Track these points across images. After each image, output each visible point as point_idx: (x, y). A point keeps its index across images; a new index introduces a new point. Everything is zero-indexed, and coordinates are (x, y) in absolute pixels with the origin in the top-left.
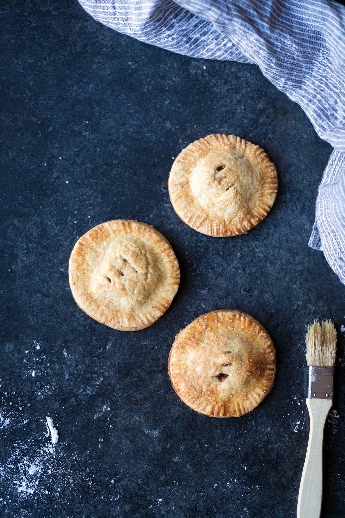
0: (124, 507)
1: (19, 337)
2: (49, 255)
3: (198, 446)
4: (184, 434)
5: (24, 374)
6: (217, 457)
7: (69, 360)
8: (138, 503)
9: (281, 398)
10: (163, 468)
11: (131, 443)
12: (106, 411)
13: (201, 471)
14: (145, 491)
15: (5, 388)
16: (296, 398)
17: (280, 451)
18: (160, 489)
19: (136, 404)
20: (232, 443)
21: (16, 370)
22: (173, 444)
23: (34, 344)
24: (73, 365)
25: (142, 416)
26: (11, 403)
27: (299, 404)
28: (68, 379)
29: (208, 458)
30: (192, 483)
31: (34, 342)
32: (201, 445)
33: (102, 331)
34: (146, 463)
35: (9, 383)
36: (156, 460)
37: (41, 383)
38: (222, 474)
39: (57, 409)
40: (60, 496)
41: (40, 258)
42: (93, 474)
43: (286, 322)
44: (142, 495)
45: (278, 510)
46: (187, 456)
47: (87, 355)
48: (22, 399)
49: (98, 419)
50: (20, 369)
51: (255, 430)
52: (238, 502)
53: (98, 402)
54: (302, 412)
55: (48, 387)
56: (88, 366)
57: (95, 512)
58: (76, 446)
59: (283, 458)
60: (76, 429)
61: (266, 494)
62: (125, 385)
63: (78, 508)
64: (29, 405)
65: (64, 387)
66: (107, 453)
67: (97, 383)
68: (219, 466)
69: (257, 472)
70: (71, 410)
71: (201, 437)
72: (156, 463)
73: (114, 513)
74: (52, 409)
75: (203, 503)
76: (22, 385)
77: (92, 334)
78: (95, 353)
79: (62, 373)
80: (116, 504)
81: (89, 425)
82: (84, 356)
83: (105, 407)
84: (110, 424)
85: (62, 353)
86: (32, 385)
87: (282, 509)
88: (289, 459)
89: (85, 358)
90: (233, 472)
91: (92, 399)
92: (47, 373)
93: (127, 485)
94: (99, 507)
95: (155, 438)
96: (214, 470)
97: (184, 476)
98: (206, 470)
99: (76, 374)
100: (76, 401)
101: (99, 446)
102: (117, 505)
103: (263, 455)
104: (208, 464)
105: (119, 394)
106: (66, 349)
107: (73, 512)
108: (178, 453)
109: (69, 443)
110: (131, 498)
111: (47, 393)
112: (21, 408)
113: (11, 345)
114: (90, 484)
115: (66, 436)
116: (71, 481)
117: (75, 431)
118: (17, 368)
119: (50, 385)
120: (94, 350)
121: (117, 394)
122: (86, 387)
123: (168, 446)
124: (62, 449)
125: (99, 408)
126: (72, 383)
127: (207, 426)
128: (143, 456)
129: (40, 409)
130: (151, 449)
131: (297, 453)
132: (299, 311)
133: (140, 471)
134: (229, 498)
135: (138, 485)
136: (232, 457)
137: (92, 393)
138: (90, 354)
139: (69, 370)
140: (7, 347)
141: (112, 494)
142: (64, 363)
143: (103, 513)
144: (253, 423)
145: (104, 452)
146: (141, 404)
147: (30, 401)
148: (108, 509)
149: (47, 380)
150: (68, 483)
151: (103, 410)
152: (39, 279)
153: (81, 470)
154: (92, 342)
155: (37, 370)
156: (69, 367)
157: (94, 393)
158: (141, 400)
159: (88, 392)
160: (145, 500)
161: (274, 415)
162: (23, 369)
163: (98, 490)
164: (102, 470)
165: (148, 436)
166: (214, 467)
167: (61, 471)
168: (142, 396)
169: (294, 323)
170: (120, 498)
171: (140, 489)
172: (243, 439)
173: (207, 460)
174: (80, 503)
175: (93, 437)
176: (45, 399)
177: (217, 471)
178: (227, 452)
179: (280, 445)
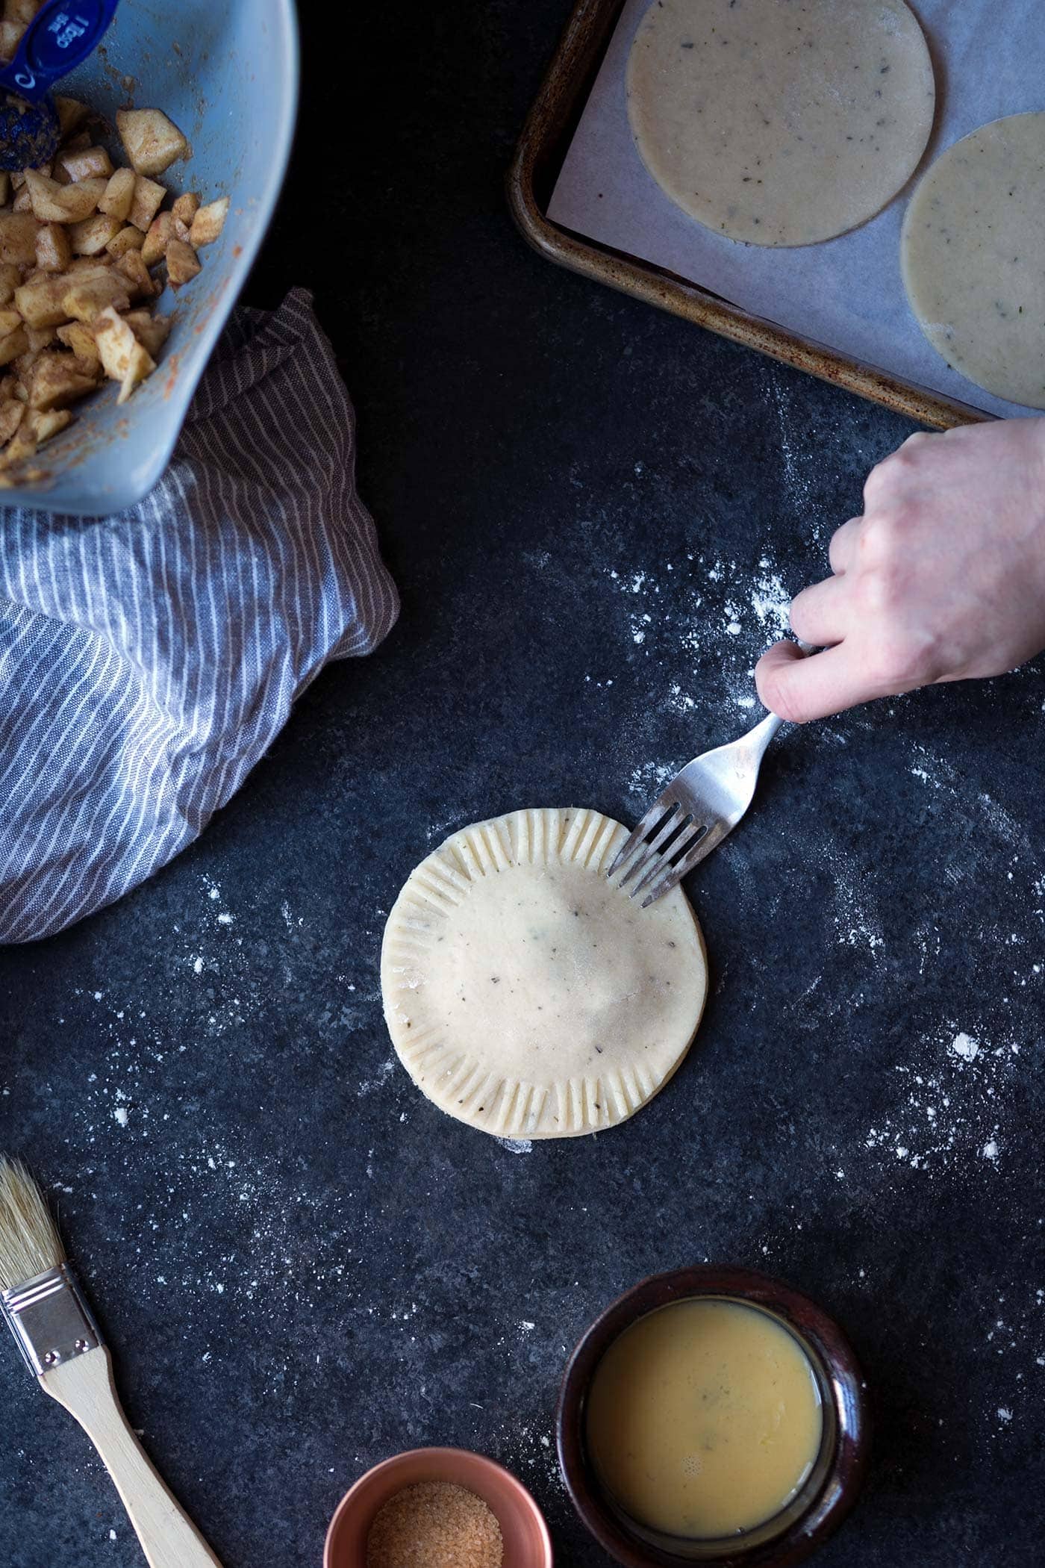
0: (430, 1339)
3: (637, 1184)
4: (600, 1148)
5: (173, 963)
6: (689, 1216)
7: (298, 931)
8: (467, 1329)
9: (871, 1066)
10: (540, 1239)
11: (455, 1165)
12: (390, 1076)
13: (642, 1251)
14: (489, 1298)
15: (119, 1000)
17: (861, 1208)
18: (528, 1296)
20: (730, 1180)
21: (151, 952)
23: (205, 885)
24: (308, 948)
26: (133, 1043)
28: (291, 984)
29: (663, 1216)
30: (618, 1283)
31: (205, 879)
32: (645, 1181)
33: (392, 859)
34: (494, 1223)
35: (129, 987)
36: (522, 1215)
37: (218, 993)
38: (699, 1263)
39: (259, 1063)
40: (256, 1301)
42: (347, 1245)
44: (478, 1310)
46: (608, 1210)
47: (347, 921)
48: (165, 1032)
49: (369, 1096)
51: (797, 1148)
53: (372, 1052)
55: (236, 1002)
56: (347, 952)
57: (349, 1349)
58: (305, 1168)
59: (869, 1226)
60: (306, 1120)
63: (304, 1334)
64: (183, 1048)
65: (279, 1005)
66: (390, 1189)
67: (369, 998)
68: (693, 1240)
69: (796, 1262)
70: (296, 1068)
71: (648, 1160)
72: (522, 1222)
73: (400, 1354)
74: (245, 1064)
76: (166, 993)
77: (362, 865)
78: (369, 917)
79: (277, 968)
80: (407, 1331)
81: (343, 1113)
82: (338, 925)
83: (389, 1066)
84: (400, 1112)
85: (279, 912)
86: (193, 997)
88: (884, 1233)
89: (340, 929)
90: (730, 1260)
91: (356, 1040)
92: (234, 965)
93: (439, 1280)
94: (361, 1335)
96: (678, 1250)
97: (596, 1264)
98: (657, 1250)
99: (315, 972)
100: (311, 1045)
101: (369, 1171)
102: (410, 1332)
104: (662, 1233)
106: (290, 903)
107: (287, 1346)
109: (286, 1160)
110: (449, 1316)
111: (231, 1018)
112: (161, 1057)
114: (340, 1272)
115: (279, 1137)
116: (288, 1262)
117: (305, 1126)
118: (154, 946)
119: (242, 998)
120: (366, 908)
122: (340, 1008)
124: (268, 1172)
125: (372, 1067)
126: (302, 995)
127: (665, 1131)
128: (488, 1203)
129: (213, 1062)
130: (508, 1186)
131: (907, 1216)
132: (932, 830)
133: (477, 1244)
135: (469, 1280)
136: (730, 1218)
137: (355, 1025)
138: (357, 920)
139: (296, 959)
141: (398, 1302)
142: (282, 940)
143: (371, 1351)
144: (792, 1129)
145: (383, 1186)
147: (185, 1038)
148: (386, 1343)
149: (235, 983)
150: (280, 1265)
151: (385, 1073)
153: (317, 1232)
154: (362, 886)
155: (207, 954)
156: (297, 950)
157: (360, 1026)
159: (344, 1021)
160: (486, 1324)
161: (849, 1109)
162: (170, 950)
163: (359, 1290)
164: (371, 1236)
166: (680, 1242)
167: (262, 1233)
169: (917, 863)
170: (417, 1315)
171: (473, 1294)
172: (761, 1170)
173: (661, 1224)
174: (309, 1324)
175: (352, 1145)
176: (226, 1035)
177: (688, 1253)
178: (716, 1203)
179: (861, 1192)
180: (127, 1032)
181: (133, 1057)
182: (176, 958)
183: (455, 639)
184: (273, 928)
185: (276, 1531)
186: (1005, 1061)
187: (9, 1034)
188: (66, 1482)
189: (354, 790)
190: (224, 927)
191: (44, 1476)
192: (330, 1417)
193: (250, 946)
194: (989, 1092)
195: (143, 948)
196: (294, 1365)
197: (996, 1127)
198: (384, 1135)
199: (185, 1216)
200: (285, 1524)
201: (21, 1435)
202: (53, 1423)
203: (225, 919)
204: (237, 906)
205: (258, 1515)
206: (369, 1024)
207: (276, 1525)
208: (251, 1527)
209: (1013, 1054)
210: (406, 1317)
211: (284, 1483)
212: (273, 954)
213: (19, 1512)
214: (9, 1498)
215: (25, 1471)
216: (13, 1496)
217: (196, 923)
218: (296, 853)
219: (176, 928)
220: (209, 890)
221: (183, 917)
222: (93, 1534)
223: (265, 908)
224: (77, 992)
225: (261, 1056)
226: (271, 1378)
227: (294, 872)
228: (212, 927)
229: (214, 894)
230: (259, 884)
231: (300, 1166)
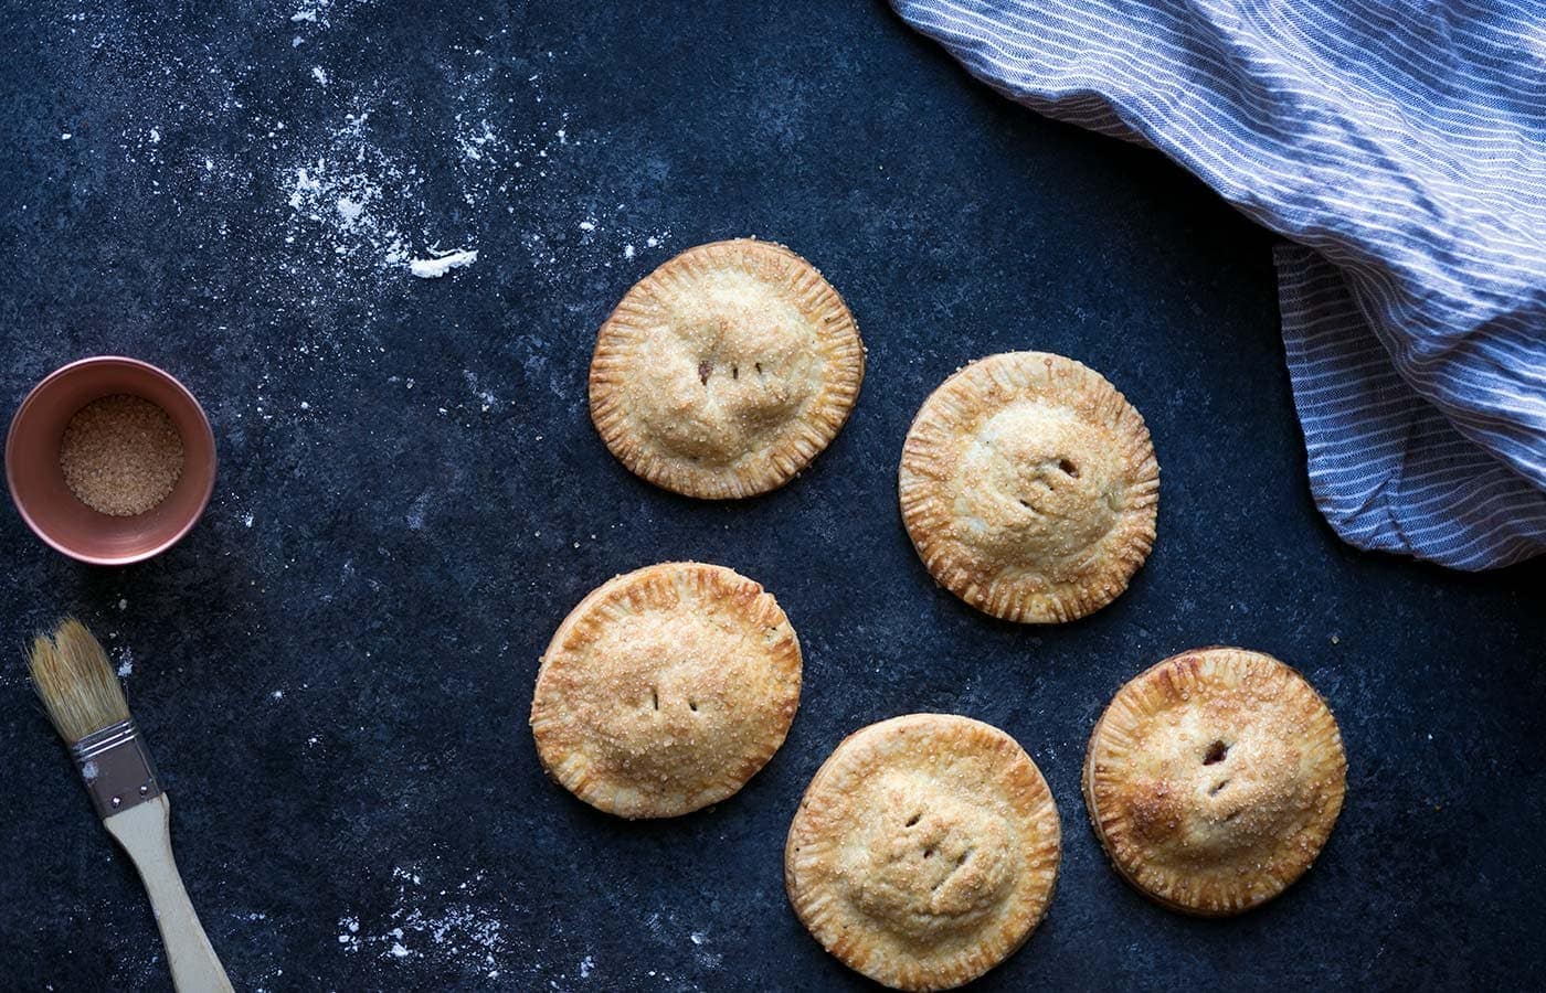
0: (239, 431)
1: (682, 195)
2: (881, 284)
3: (376, 624)
4: (410, 591)
5: (590, 202)
6: (345, 671)
8: (247, 465)
9: (480, 842)
10: (328, 534)
11: (398, 458)
12: (481, 400)
13: (315, 627)
14: (275, 486)
15: (557, 153)
16: (478, 878)
17: (350, 829)
18: (276, 521)
19: (493, 476)
20: (378, 710)
21: (601, 183)
22: (386, 562)
25: (462, 490)
26: (517, 164)
27: (464, 886)
28: (568, 311)
29: (346, 647)
30: (286, 604)
31: (666, 234)
32: (380, 631)
34: (344, 492)
35: (569, 162)
36: (350, 517)
37: (562, 243)
38: (302, 679)
39: (495, 279)
40: (277, 273)
41: (875, 261)
42: (328, 357)
43: (670, 868)
44: (264, 475)
45: (202, 815)
46: (354, 596)
48: (527, 194)
49: (463, 380)
50: (602, 193)
51: (406, 772)
52: (230, 716)
53: (504, 383)
54: (443, 893)
55: (553, 260)
57: (231, 357)
58: (399, 320)
59: (333, 837)
60: (442, 322)
61: (244, 787)
62: (542, 453)
63: (246, 316)
64: (511, 210)
65: (549, 299)
66: (377, 398)
67: (554, 382)
68: (324, 674)
69: (302, 768)
70: (491, 314)
71: (399, 634)
72: (344, 517)
73: (226, 403)
74: (495, 267)
75: (233, 628)
76: (562, 196)
79: (583, 298)
80: (247, 410)
81: (449, 356)
83: (491, 399)
84: (449, 408)
86: (558, 221)
87: (204, 824)
88: (327, 851)
90: (305, 708)
91: (515, 368)
92: (586, 259)
93: (293, 440)
94: (243, 369)
95: (405, 520)
96: (315, 660)
97: (304, 584)
98: (315, 641)
99: (578, 333)
100: (512, 329)
101: (394, 378)
102: (246, 412)
103: (341, 788)
104: (331, 646)
105: (520, 437)
107: (236, 300)
108: (363, 574)
109: (407, 302)
110: (260, 448)
111: (537, 255)
112: (504, 189)
113: (664, 174)
114: (302, 349)
115: (427, 297)
116: (313, 302)
117: (437, 321)
118: (605, 185)
119: (556, 266)
121: (521, 432)
122: (545, 355)
123: (381, 550)
124: (395, 285)
125: (490, 382)
126: (558, 321)
127: (424, 651)
128: (362, 487)
129: (498, 237)
130: (377, 506)
131: (342, 871)
133: (325, 477)
134: (243, 692)
135: (292, 468)
136: (343, 709)
137: (529, 369)
140: (660, 165)
141: (274, 402)
143: (229, 377)
144: (425, 768)
145: (380, 391)
146: (492, 491)
147: (522, 212)
148: (236, 391)
149: (569, 259)
150: (309, 294)
151: (484, 395)
152: (825, 255)
153: (339, 330)
155: (597, 235)
157: (528, 373)
158: (501, 491)
159: (533, 359)
160: (252, 482)
161: (441, 820)
162: (602, 200)
163: (285, 367)
164: (334, 380)
165: (412, 502)
166: (322, 662)
167: (339, 279)
168: (512, 492)
170: (261, 420)
171: (279, 471)
172: (387, 739)
173: (339, 645)
174: (257, 320)
175: (419, 364)
176: (522, 250)
177: (312, 669)
178: (357, 696)
179: (365, 829)
180: (527, 159)
181: (504, 164)
182: (594, 206)
183: (882, 469)
185: (66, 286)
186: (482, 965)
187: (528, 51)
190: (622, 250)
192: (169, 338)
193: (604, 274)
194: (454, 949)
195: (605, 176)
196: (219, 306)
197: (421, 955)
198: (427, 393)
200: (73, 295)
203: (629, 251)
204: (640, 263)
205: (82, 270)
206: (529, 381)
207: (71, 286)
208: (71, 263)
209: (488, 972)
210: (259, 409)
211: (110, 294)
212: (596, 295)
217: (626, 225)
219: (622, 206)
220: (656, 237)
221: (631, 213)
222: (68, 119)
224: (565, 114)
225: (502, 282)
226: (207, 284)
228: (622, 239)
229: (652, 242)
231: (401, 316)
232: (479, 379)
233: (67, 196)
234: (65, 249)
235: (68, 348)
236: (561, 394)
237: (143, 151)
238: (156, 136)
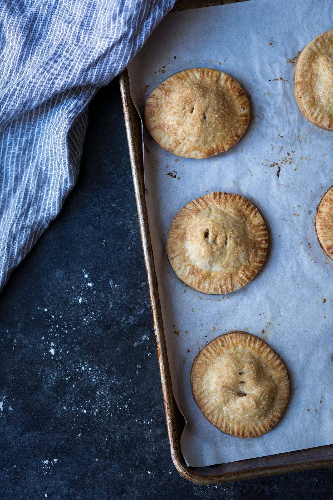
180: (55, 323)
181: (57, 331)
182: (73, 298)
184: (106, 288)
187: (15, 322)
188: (30, 477)
189: (135, 242)
190: (89, 287)
191: (23, 475)
192: (122, 457)
193: (98, 294)
196: (109, 438)
198: (142, 360)
199: (74, 386)
200: (105, 493)
201: (15, 460)
202: (26, 456)
203: (90, 285)
204: (94, 280)
205: (96, 490)
206: (138, 322)
207: (102, 493)
208: (93, 494)
210: (148, 423)
211: (105, 479)
212: (106, 297)
213: (14, 487)
214: (10, 482)
215: (16, 472)
216: (12, 481)
217: (80, 286)
218: (115, 263)
221: (75, 284)
222: (39, 495)
223: (104, 281)
224: (39, 308)
225: (101, 332)
226: (102, 443)
227: (114, 269)
228: (85, 287)
229: (86, 276)
230: (102, 273)
231: (114, 370)
232: (137, 341)
233: (68, 495)
234: (88, 496)
235: (125, 495)
236: (143, 310)
237: (51, 467)
238: (46, 462)
